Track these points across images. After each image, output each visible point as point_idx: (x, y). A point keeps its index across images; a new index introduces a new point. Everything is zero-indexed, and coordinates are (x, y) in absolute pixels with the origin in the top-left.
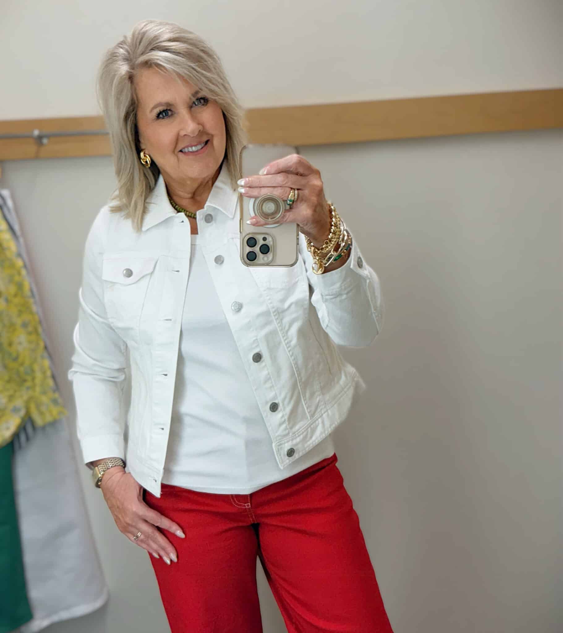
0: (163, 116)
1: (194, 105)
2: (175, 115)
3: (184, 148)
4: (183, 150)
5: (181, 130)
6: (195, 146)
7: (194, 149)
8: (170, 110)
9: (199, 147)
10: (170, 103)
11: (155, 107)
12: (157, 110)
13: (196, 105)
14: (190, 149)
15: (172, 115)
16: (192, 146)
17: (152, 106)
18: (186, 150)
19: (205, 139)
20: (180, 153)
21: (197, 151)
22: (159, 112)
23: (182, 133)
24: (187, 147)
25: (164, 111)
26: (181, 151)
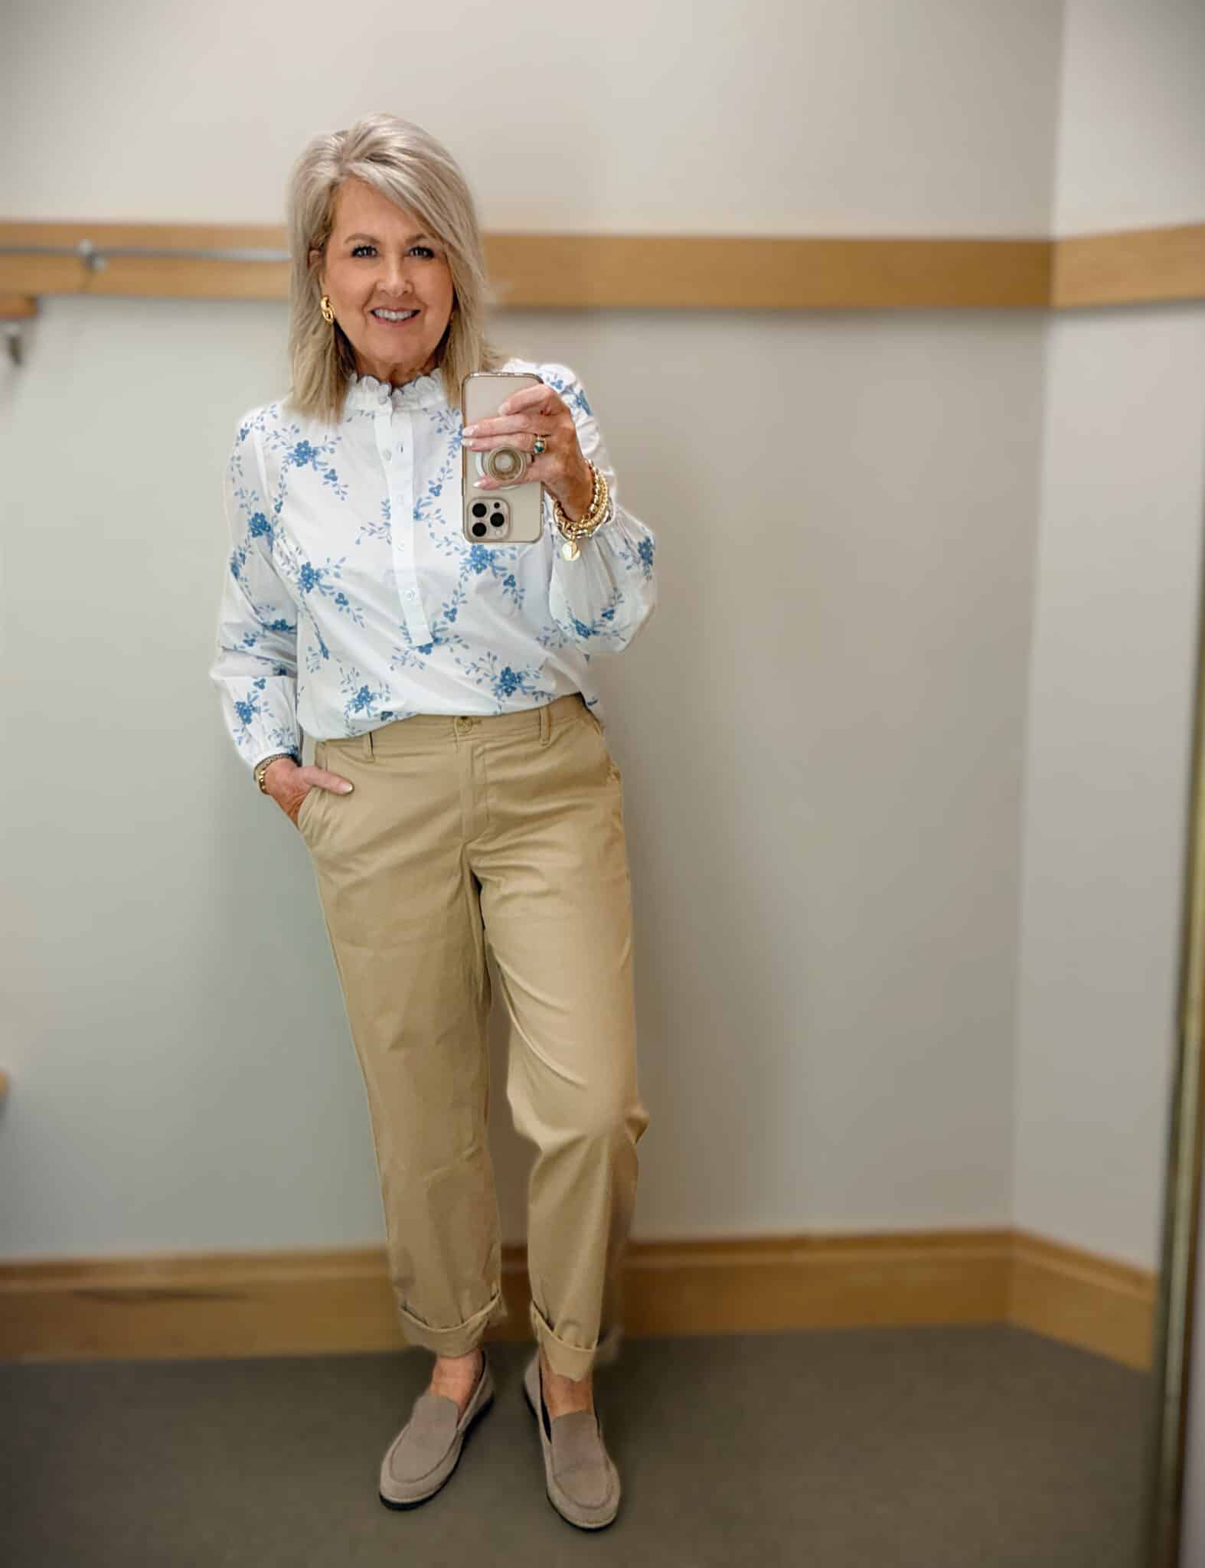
0: (363, 254)
1: (412, 253)
2: (379, 259)
3: (378, 308)
4: (377, 312)
5: (379, 281)
6: (396, 311)
7: (393, 316)
8: (375, 249)
9: (401, 316)
10: (379, 239)
11: (353, 238)
12: (354, 244)
13: (414, 252)
14: (386, 314)
15: (375, 256)
16: (390, 310)
17: (349, 234)
18: (380, 313)
19: (415, 307)
20: (371, 317)
21: (395, 322)
22: (357, 247)
23: (381, 287)
24: (383, 308)
25: (365, 248)
26: (373, 312)
